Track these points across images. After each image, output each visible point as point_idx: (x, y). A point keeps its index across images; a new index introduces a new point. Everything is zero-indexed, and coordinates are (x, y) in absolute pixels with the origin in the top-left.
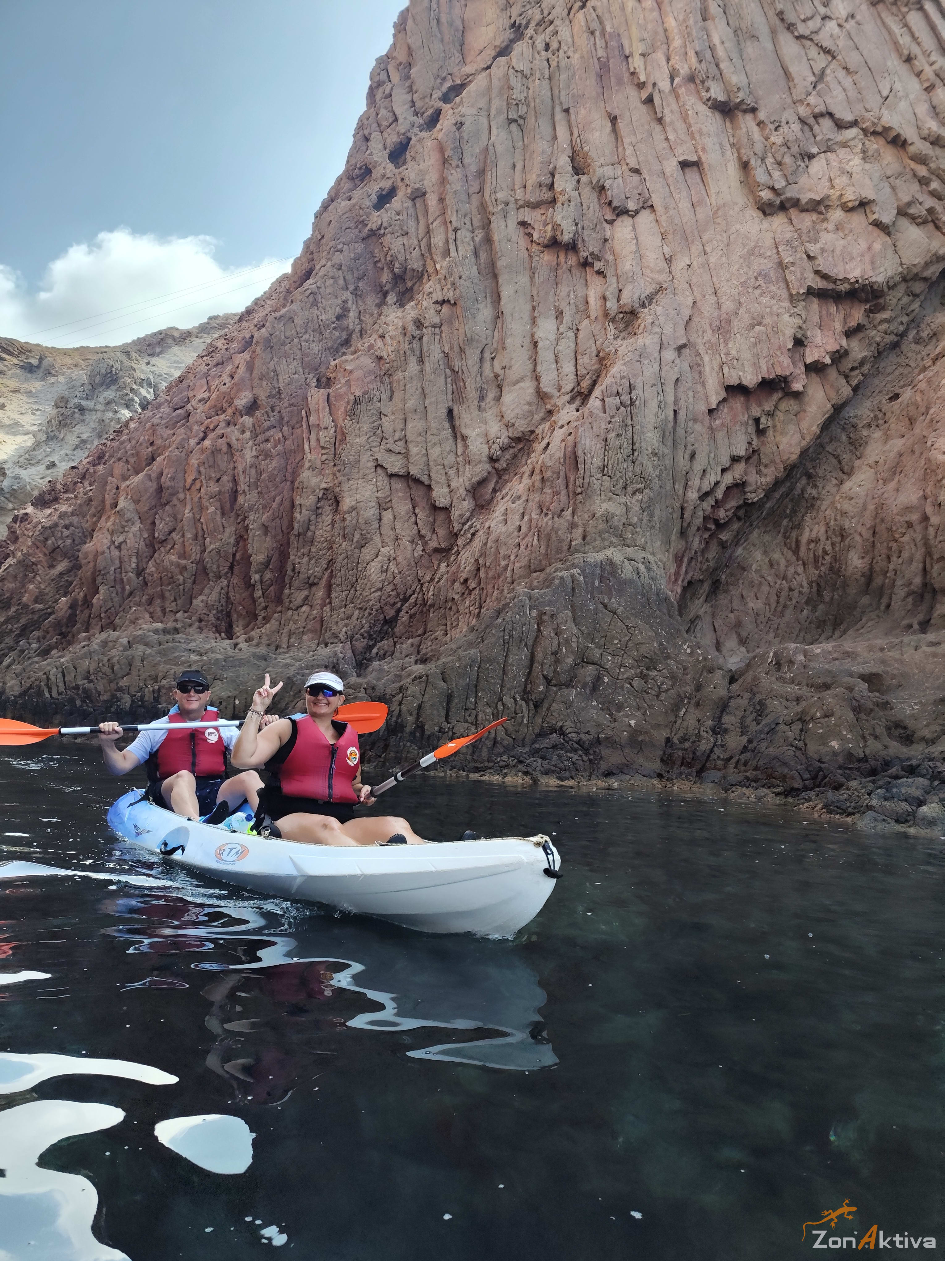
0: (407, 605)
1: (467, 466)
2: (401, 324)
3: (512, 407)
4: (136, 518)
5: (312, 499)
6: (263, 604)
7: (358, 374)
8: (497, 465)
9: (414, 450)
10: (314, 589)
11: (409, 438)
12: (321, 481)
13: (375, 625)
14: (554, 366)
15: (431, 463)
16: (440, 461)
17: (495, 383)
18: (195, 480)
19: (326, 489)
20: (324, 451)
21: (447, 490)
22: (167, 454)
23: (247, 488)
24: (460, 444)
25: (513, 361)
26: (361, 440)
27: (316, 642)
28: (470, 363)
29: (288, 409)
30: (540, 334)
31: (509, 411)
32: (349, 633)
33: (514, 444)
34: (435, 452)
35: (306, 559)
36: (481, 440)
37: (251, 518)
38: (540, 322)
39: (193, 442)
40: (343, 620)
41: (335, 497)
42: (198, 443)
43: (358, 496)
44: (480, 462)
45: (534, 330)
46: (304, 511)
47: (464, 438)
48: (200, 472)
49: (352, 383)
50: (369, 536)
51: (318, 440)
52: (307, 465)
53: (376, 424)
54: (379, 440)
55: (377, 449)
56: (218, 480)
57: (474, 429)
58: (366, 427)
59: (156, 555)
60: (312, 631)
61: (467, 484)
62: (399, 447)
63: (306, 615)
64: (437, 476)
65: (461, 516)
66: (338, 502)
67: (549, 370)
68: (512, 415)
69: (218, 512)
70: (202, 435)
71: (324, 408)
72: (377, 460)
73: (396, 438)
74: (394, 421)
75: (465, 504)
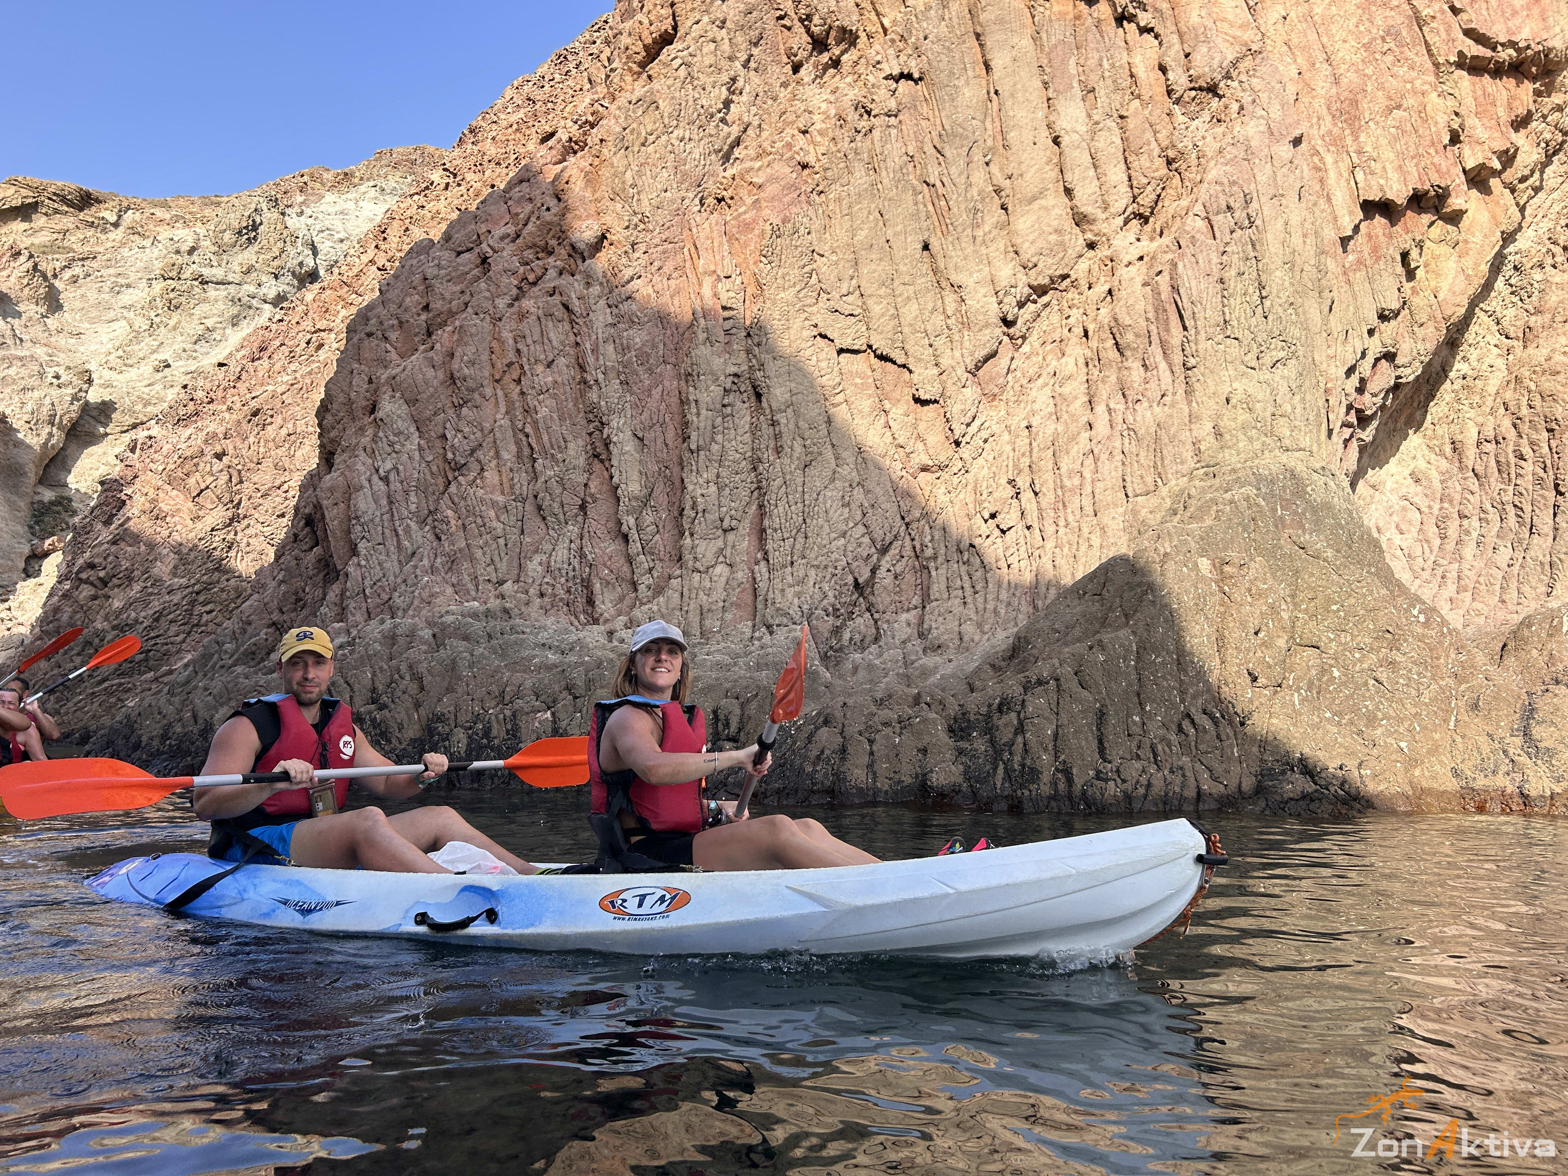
0: (887, 558)
1: (966, 333)
2: (833, 112)
3: (1031, 238)
4: (412, 429)
5: (716, 391)
6: (646, 565)
7: (771, 190)
8: (1012, 331)
9: (877, 309)
10: (731, 537)
11: (867, 288)
12: (725, 363)
13: (841, 593)
14: (1092, 172)
15: (906, 330)
16: (919, 325)
17: (997, 202)
18: (510, 365)
19: (736, 375)
20: (727, 314)
21: (935, 371)
22: (457, 323)
23: (601, 377)
24: (950, 299)
25: (1023, 167)
26: (789, 295)
27: (750, 623)
28: (953, 170)
29: (660, 248)
30: (1062, 124)
31: (1027, 244)
32: (805, 607)
33: (1034, 297)
34: (910, 311)
35: (713, 488)
36: (983, 291)
37: (614, 424)
38: (1060, 104)
39: (501, 303)
40: (790, 586)
41: (754, 387)
42: (511, 305)
43: (793, 385)
44: (987, 325)
45: (1052, 118)
46: (704, 412)
47: (957, 288)
48: (518, 351)
49: (764, 204)
50: (815, 449)
51: (716, 295)
52: (702, 336)
53: (807, 269)
54: (815, 294)
55: (814, 309)
56: (549, 365)
57: (971, 274)
58: (794, 274)
59: (453, 489)
60: (738, 606)
61: (968, 361)
62: (852, 303)
63: (723, 580)
64: (918, 348)
65: (964, 412)
66: (759, 396)
67: (1085, 179)
68: (1033, 250)
69: (555, 416)
70: (515, 291)
71: (721, 244)
72: (816, 326)
73: (845, 292)
74: (836, 263)
75: (968, 392)
